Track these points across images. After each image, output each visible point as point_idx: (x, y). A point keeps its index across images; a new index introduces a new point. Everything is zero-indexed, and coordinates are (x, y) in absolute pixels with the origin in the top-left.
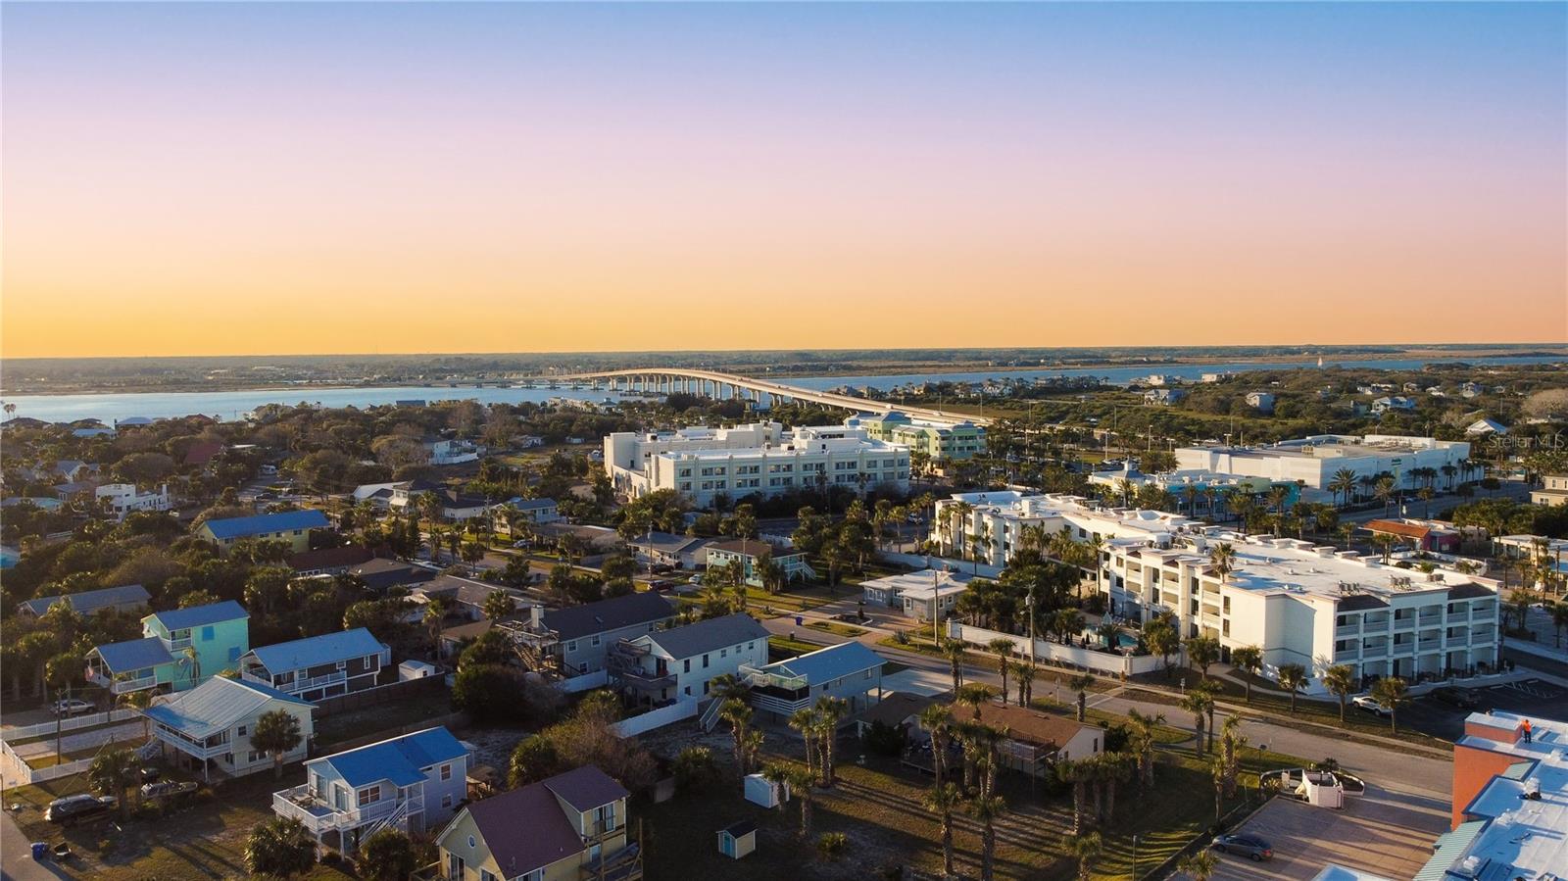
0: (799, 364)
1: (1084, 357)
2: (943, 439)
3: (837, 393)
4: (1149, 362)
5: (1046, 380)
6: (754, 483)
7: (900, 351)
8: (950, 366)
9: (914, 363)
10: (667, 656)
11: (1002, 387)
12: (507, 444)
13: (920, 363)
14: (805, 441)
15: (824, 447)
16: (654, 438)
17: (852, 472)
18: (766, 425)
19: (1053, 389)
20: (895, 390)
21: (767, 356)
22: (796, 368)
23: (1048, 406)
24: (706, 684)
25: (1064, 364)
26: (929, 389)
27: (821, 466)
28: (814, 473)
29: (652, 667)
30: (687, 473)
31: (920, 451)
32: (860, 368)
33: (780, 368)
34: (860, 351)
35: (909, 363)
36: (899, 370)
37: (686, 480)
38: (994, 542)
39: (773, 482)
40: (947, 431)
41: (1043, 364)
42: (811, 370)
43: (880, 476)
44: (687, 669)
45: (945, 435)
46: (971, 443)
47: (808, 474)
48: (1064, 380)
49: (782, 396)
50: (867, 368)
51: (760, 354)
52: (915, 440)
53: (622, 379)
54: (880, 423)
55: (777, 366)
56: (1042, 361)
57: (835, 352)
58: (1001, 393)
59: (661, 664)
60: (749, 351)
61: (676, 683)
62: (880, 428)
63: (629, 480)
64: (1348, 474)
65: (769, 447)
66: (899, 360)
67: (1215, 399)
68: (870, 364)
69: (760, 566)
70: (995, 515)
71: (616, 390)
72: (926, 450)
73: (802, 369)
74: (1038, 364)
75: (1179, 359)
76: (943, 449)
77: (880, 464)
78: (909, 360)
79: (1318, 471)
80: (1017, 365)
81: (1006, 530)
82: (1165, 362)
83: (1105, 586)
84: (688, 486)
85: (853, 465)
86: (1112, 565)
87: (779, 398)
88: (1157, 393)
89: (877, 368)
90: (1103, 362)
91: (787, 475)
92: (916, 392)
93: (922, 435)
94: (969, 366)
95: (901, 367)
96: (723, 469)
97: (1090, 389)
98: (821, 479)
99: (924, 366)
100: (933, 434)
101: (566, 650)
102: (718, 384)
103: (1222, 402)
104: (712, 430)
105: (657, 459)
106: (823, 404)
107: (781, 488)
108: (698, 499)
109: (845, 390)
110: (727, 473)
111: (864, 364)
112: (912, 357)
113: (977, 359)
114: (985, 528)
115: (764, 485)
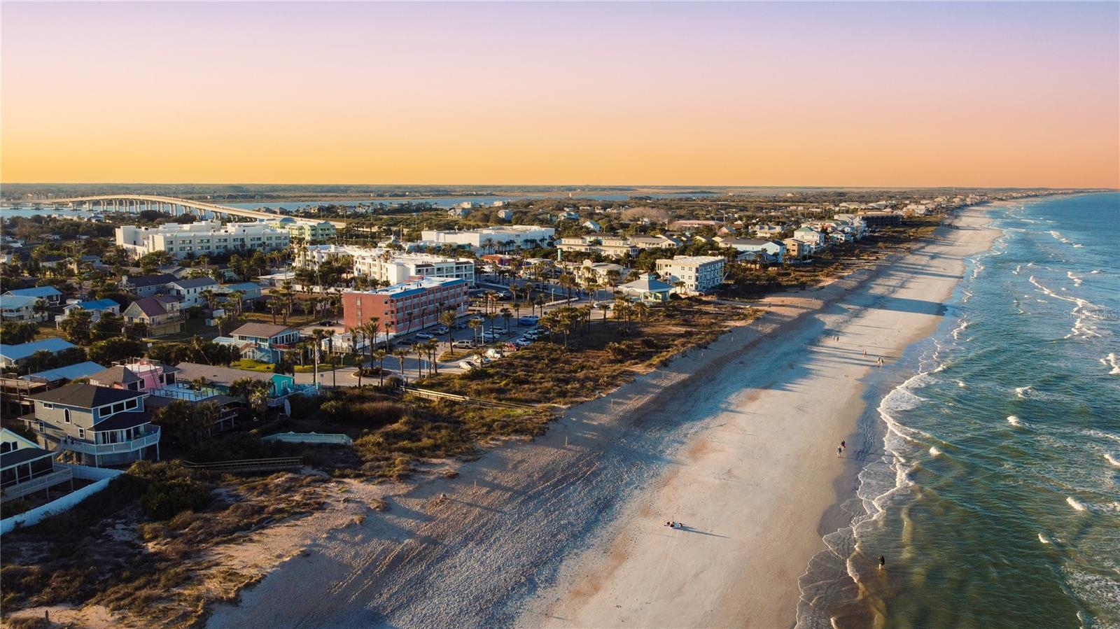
0: (233, 194)
1: (439, 191)
2: (312, 230)
3: (259, 211)
4: (477, 195)
5: (398, 204)
6: (209, 247)
7: (310, 186)
8: (344, 196)
9: (319, 194)
10: (180, 288)
11: (367, 208)
12: (38, 238)
13: (324, 194)
14: (234, 228)
15: (244, 231)
16: (146, 229)
17: (259, 242)
18: (212, 221)
19: (402, 210)
20: (298, 210)
21: (208, 188)
22: (230, 197)
23: (392, 219)
24: (196, 299)
25: (422, 195)
26: (320, 209)
27: (242, 240)
28: (239, 243)
29: (175, 293)
30: (172, 242)
31: (301, 237)
32: (279, 197)
33: (217, 196)
34: (280, 186)
35: (315, 194)
36: (307, 199)
37: (171, 246)
38: (318, 262)
39: (217, 247)
40: (314, 226)
41: (408, 196)
42: (242, 198)
43: (274, 244)
44: (188, 293)
45: (313, 228)
46: (327, 232)
47: (237, 243)
48: (410, 204)
49: (220, 213)
50: (284, 197)
51: (201, 186)
52: (297, 231)
53: (97, 203)
54: (278, 223)
55: (215, 195)
56: (407, 193)
57: (261, 186)
58: (366, 212)
59: (178, 292)
60: (192, 185)
61: (184, 298)
62: (279, 225)
63: (135, 250)
64: (490, 240)
65: (214, 231)
66: (310, 192)
67: (482, 214)
68: (287, 194)
69: (213, 273)
70: (319, 252)
71: (92, 210)
72: (303, 236)
73: (236, 197)
74: (404, 195)
75: (496, 193)
76: (313, 235)
77: (274, 238)
78: (316, 192)
79: (478, 239)
80: (390, 196)
81: (323, 257)
82: (488, 195)
83: (356, 274)
84: (172, 249)
85: (259, 239)
86: (358, 265)
87: (219, 214)
88: (455, 211)
89: (291, 197)
90: (447, 195)
91: (225, 244)
92: (312, 211)
93: (301, 228)
94: (357, 197)
95: (309, 197)
96: (190, 241)
97: (425, 210)
98: (243, 245)
99: (326, 196)
100: (307, 228)
101: (138, 291)
102: (174, 205)
103: (486, 215)
104: (181, 225)
105: (153, 237)
106: (249, 218)
107: (222, 250)
108: (178, 256)
109: (264, 210)
110: (193, 242)
111: (281, 194)
112: (318, 190)
113: (365, 192)
114: (314, 257)
115: (213, 248)
